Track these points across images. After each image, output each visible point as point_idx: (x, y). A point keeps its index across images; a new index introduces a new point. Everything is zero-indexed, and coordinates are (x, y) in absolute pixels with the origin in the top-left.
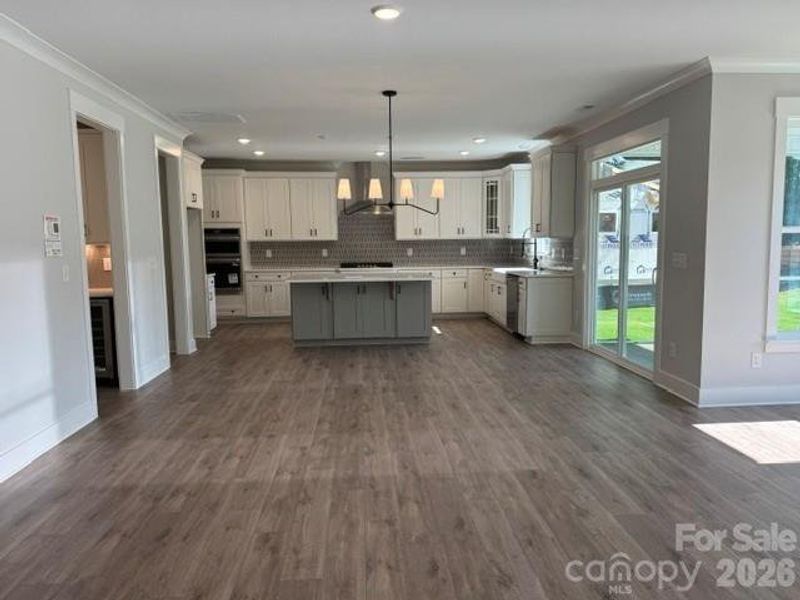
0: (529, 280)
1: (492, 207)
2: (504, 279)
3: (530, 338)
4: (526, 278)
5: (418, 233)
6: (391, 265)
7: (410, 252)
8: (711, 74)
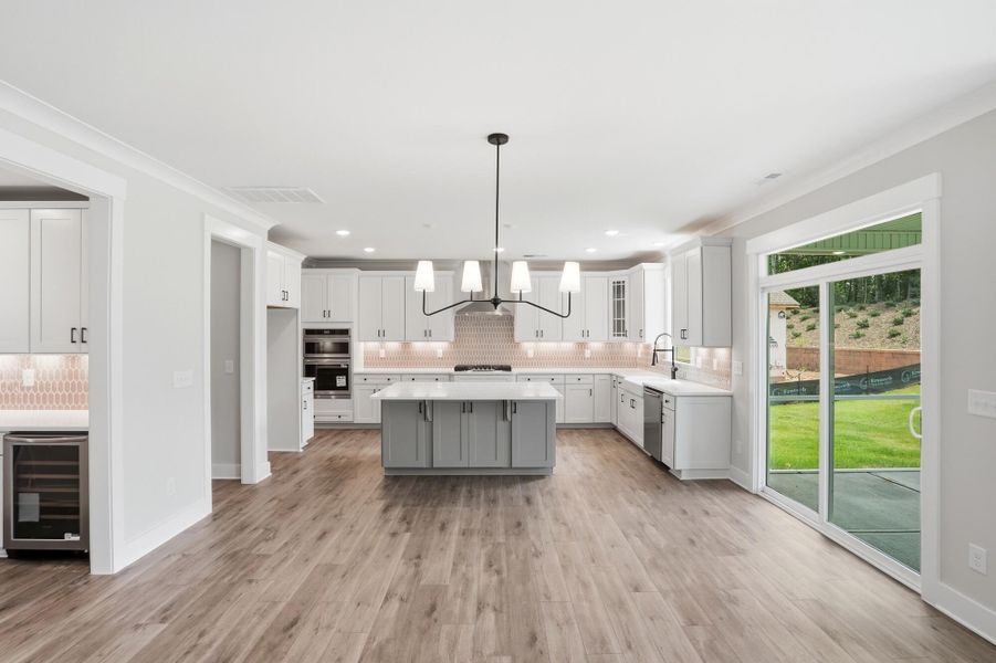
0: (678, 399)
1: (619, 308)
2: (641, 392)
3: (680, 471)
4: (675, 397)
5: (539, 334)
6: (508, 369)
7: (531, 354)
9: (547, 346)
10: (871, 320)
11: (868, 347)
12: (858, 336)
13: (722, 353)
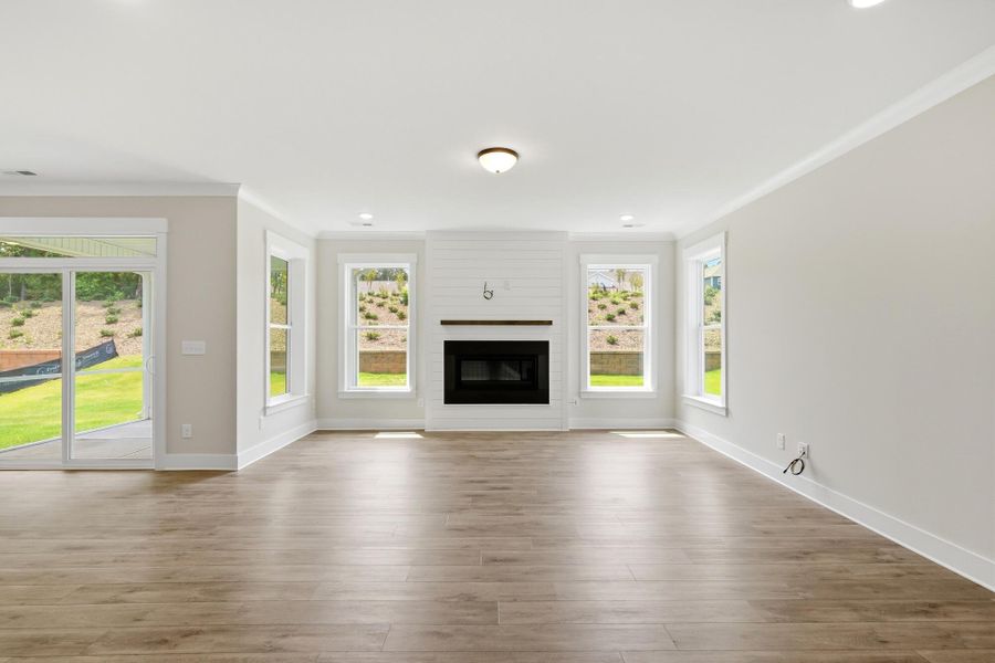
8: (235, 198)
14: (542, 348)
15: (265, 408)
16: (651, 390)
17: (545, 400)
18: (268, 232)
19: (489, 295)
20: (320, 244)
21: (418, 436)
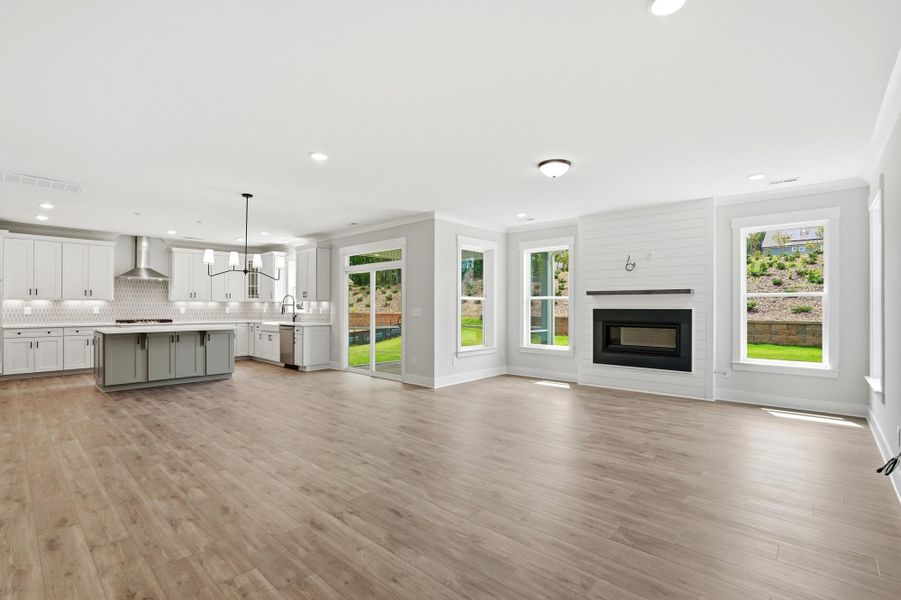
0: (305, 328)
1: (253, 279)
2: (277, 329)
3: (307, 367)
4: (303, 327)
5: (193, 296)
6: (171, 321)
7: (183, 311)
8: (433, 219)
9: (197, 305)
10: (393, 295)
11: (391, 312)
12: (386, 305)
13: (325, 304)
14: (686, 315)
15: (457, 353)
16: (829, 368)
17: (688, 368)
18: (459, 237)
19: (630, 266)
20: (509, 238)
21: (567, 386)
